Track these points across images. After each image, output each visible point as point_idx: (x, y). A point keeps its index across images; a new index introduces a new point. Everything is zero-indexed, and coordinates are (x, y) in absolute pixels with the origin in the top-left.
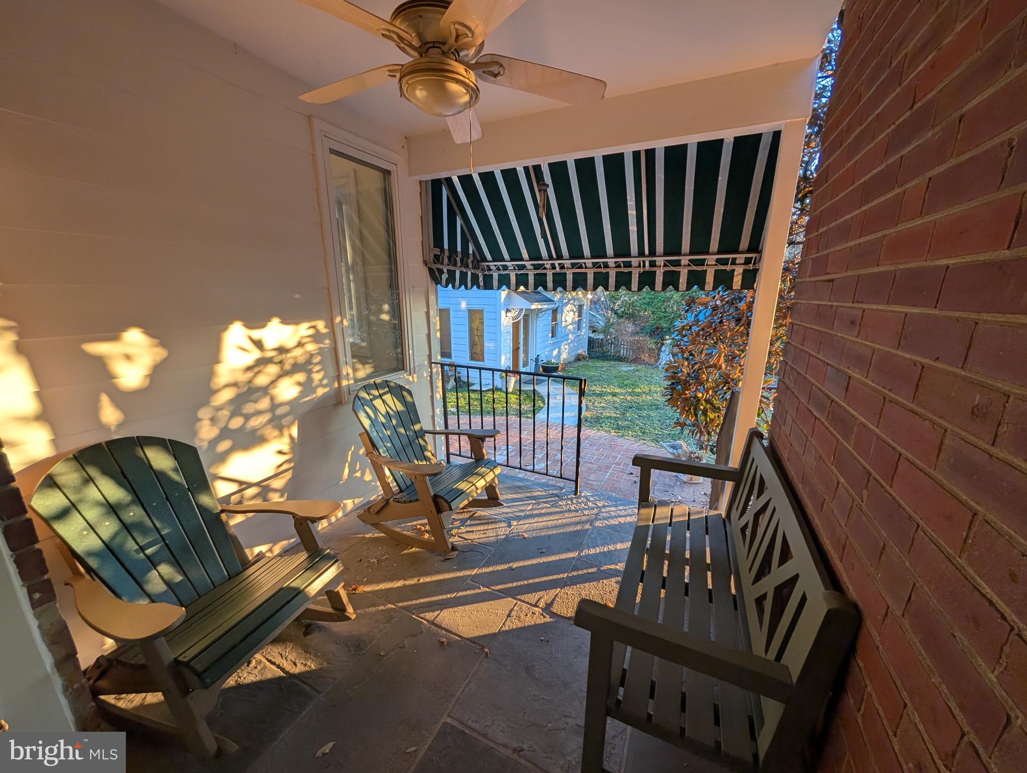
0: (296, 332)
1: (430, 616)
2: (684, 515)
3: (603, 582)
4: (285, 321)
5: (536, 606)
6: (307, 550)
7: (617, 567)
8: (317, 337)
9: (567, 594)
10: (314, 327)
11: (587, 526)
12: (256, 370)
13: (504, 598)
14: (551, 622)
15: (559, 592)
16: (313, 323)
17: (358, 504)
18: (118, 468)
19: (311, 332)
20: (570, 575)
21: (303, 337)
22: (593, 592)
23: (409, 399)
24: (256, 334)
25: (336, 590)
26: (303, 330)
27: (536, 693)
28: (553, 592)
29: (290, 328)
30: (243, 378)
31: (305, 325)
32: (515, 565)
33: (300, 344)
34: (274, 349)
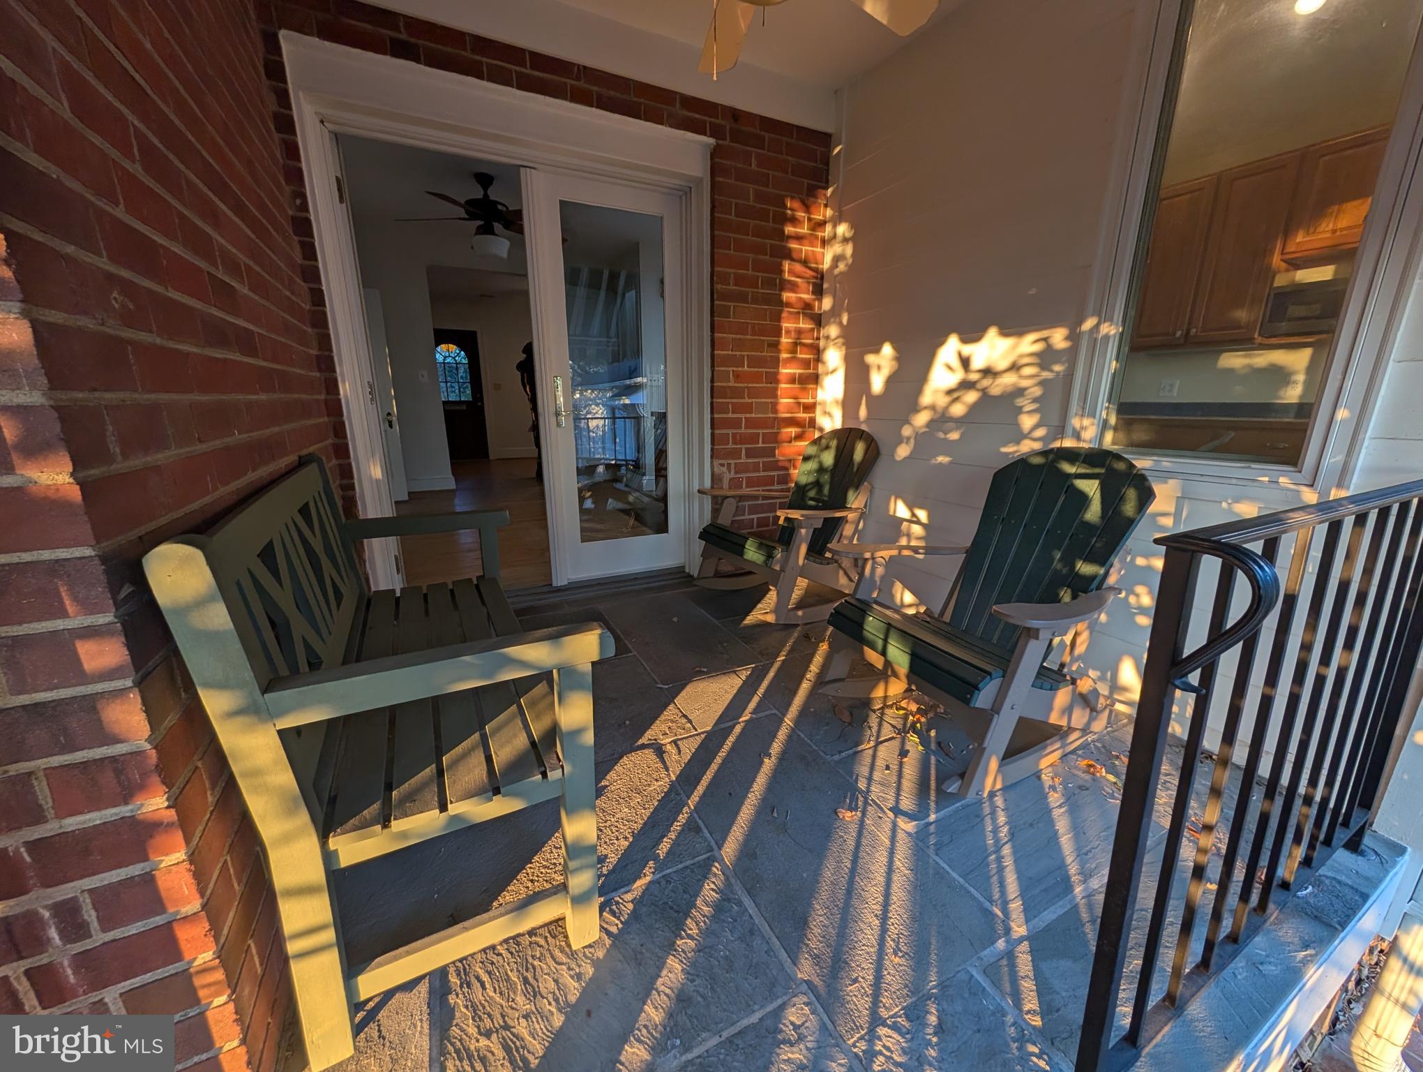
0: (1015, 347)
3: (626, 838)
4: (1005, 332)
7: (629, 897)
8: (1045, 357)
10: (1045, 339)
12: (956, 395)
13: (716, 724)
15: (669, 775)
16: (1045, 334)
19: (1037, 347)
20: (685, 809)
21: (1022, 356)
24: (967, 349)
26: (1028, 344)
28: (675, 770)
29: (1008, 342)
30: (942, 401)
31: (1032, 337)
32: (768, 764)
33: (1015, 367)
34: (980, 371)
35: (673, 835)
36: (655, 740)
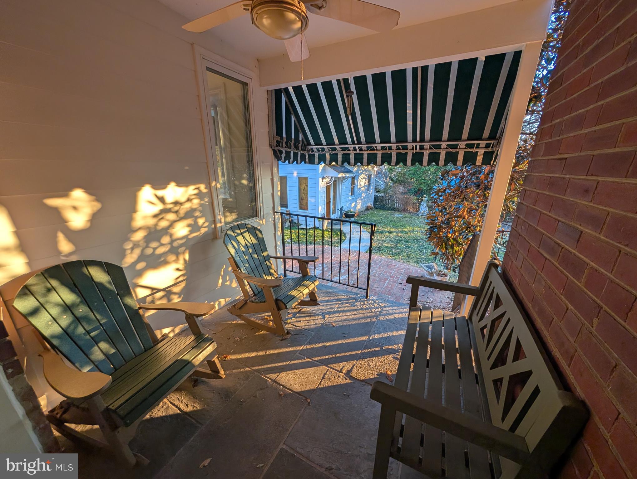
0: (186, 191)
1: (273, 376)
2: (440, 317)
3: (384, 357)
4: (179, 185)
5: (341, 372)
6: (194, 334)
7: (394, 347)
8: (200, 195)
9: (361, 364)
10: (198, 188)
11: (374, 320)
12: (160, 217)
13: (320, 366)
14: (350, 383)
15: (356, 363)
16: (197, 186)
17: (228, 301)
18: (71, 280)
19: (196, 192)
20: (363, 352)
21: (191, 195)
22: (377, 363)
23: (260, 235)
24: (160, 193)
25: (213, 360)
26: (191, 190)
27: (341, 431)
28: (352, 363)
29: (182, 189)
30: (151, 222)
31: (192, 187)
32: (327, 344)
33: (189, 200)
34: (172, 203)
35: (373, 349)
36: (345, 378)
